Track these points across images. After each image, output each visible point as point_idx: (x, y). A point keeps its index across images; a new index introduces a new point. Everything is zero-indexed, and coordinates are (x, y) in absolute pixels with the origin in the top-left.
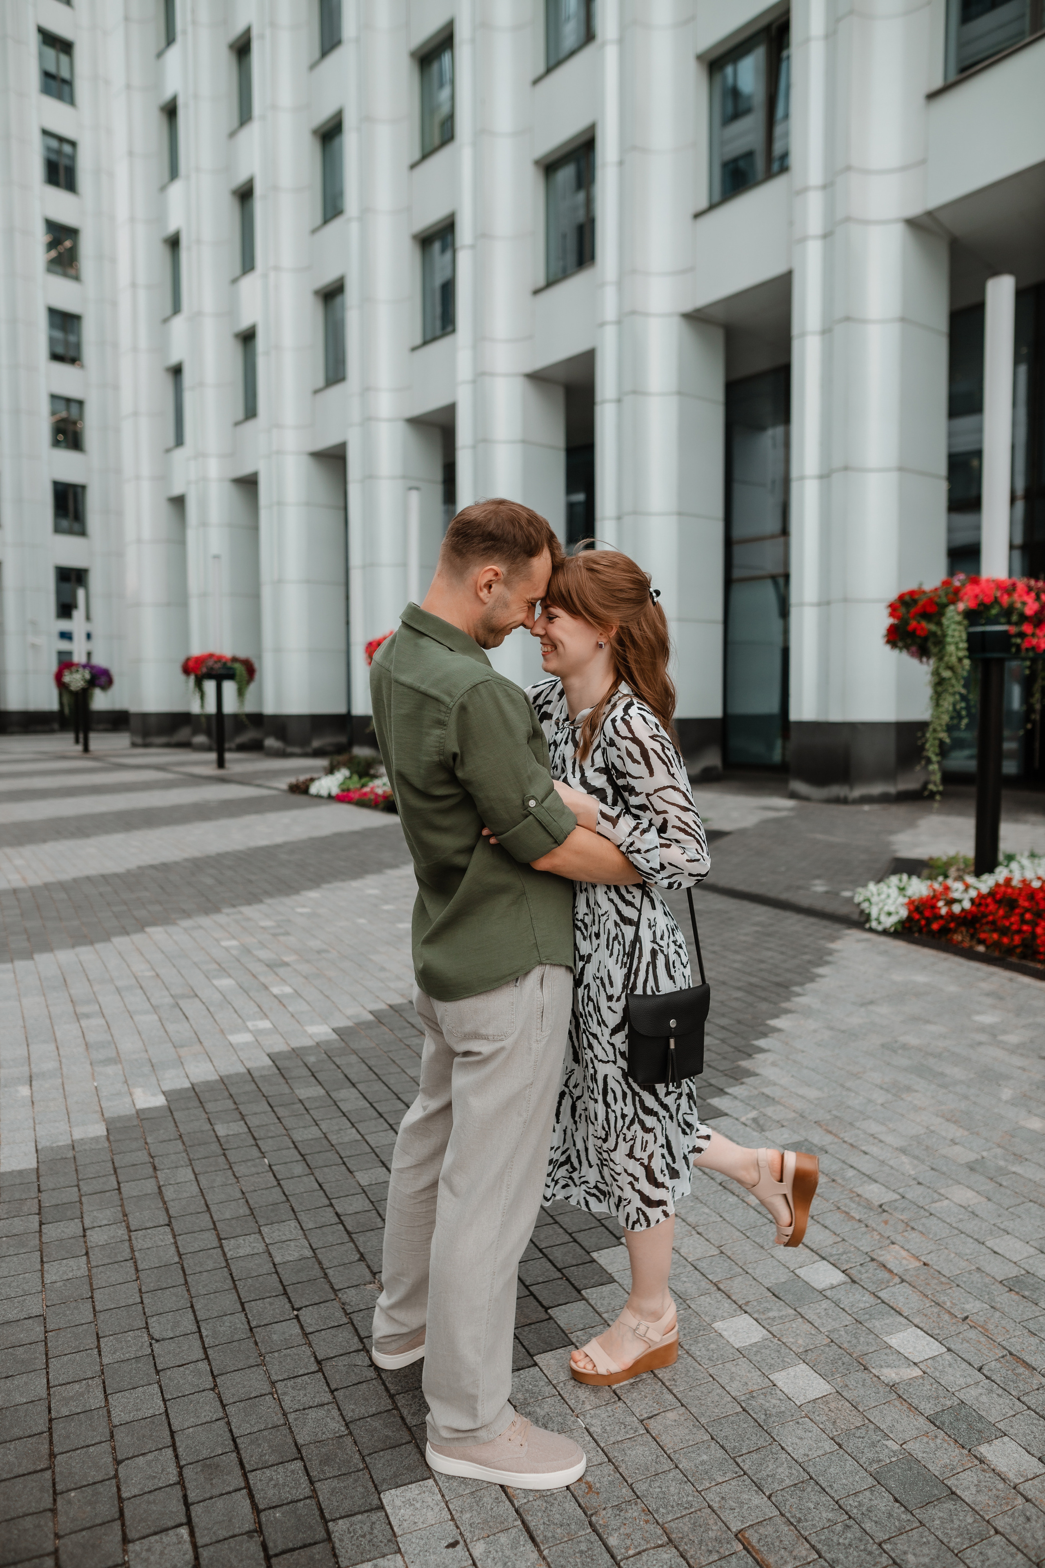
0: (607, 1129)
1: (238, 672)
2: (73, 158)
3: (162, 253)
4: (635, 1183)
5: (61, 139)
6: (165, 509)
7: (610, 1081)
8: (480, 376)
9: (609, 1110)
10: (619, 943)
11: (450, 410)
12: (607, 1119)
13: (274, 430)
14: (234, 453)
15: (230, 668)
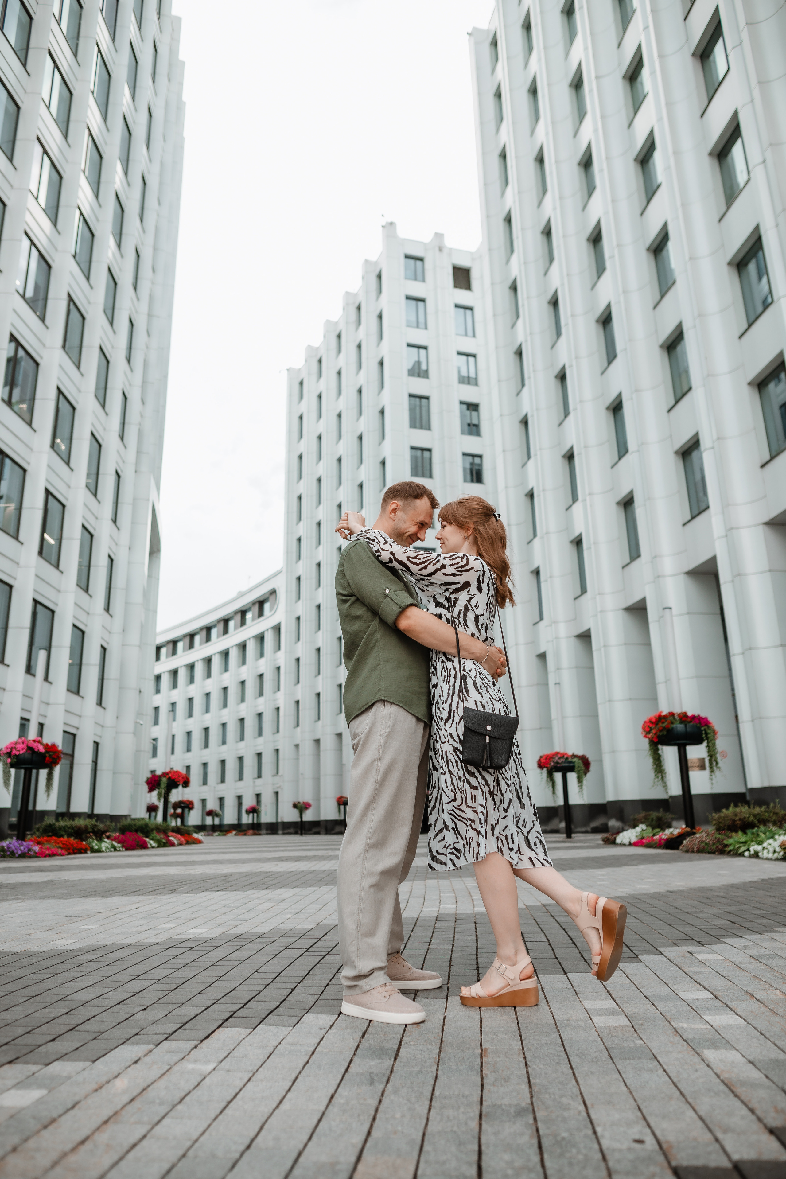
0: (454, 791)
1: (576, 765)
2: (481, 465)
3: (524, 501)
4: (472, 824)
5: (473, 456)
6: (535, 661)
7: (448, 754)
8: (730, 530)
9: (452, 776)
10: (445, 671)
11: (713, 560)
12: (453, 783)
13: (598, 597)
14: (576, 618)
15: (571, 762)
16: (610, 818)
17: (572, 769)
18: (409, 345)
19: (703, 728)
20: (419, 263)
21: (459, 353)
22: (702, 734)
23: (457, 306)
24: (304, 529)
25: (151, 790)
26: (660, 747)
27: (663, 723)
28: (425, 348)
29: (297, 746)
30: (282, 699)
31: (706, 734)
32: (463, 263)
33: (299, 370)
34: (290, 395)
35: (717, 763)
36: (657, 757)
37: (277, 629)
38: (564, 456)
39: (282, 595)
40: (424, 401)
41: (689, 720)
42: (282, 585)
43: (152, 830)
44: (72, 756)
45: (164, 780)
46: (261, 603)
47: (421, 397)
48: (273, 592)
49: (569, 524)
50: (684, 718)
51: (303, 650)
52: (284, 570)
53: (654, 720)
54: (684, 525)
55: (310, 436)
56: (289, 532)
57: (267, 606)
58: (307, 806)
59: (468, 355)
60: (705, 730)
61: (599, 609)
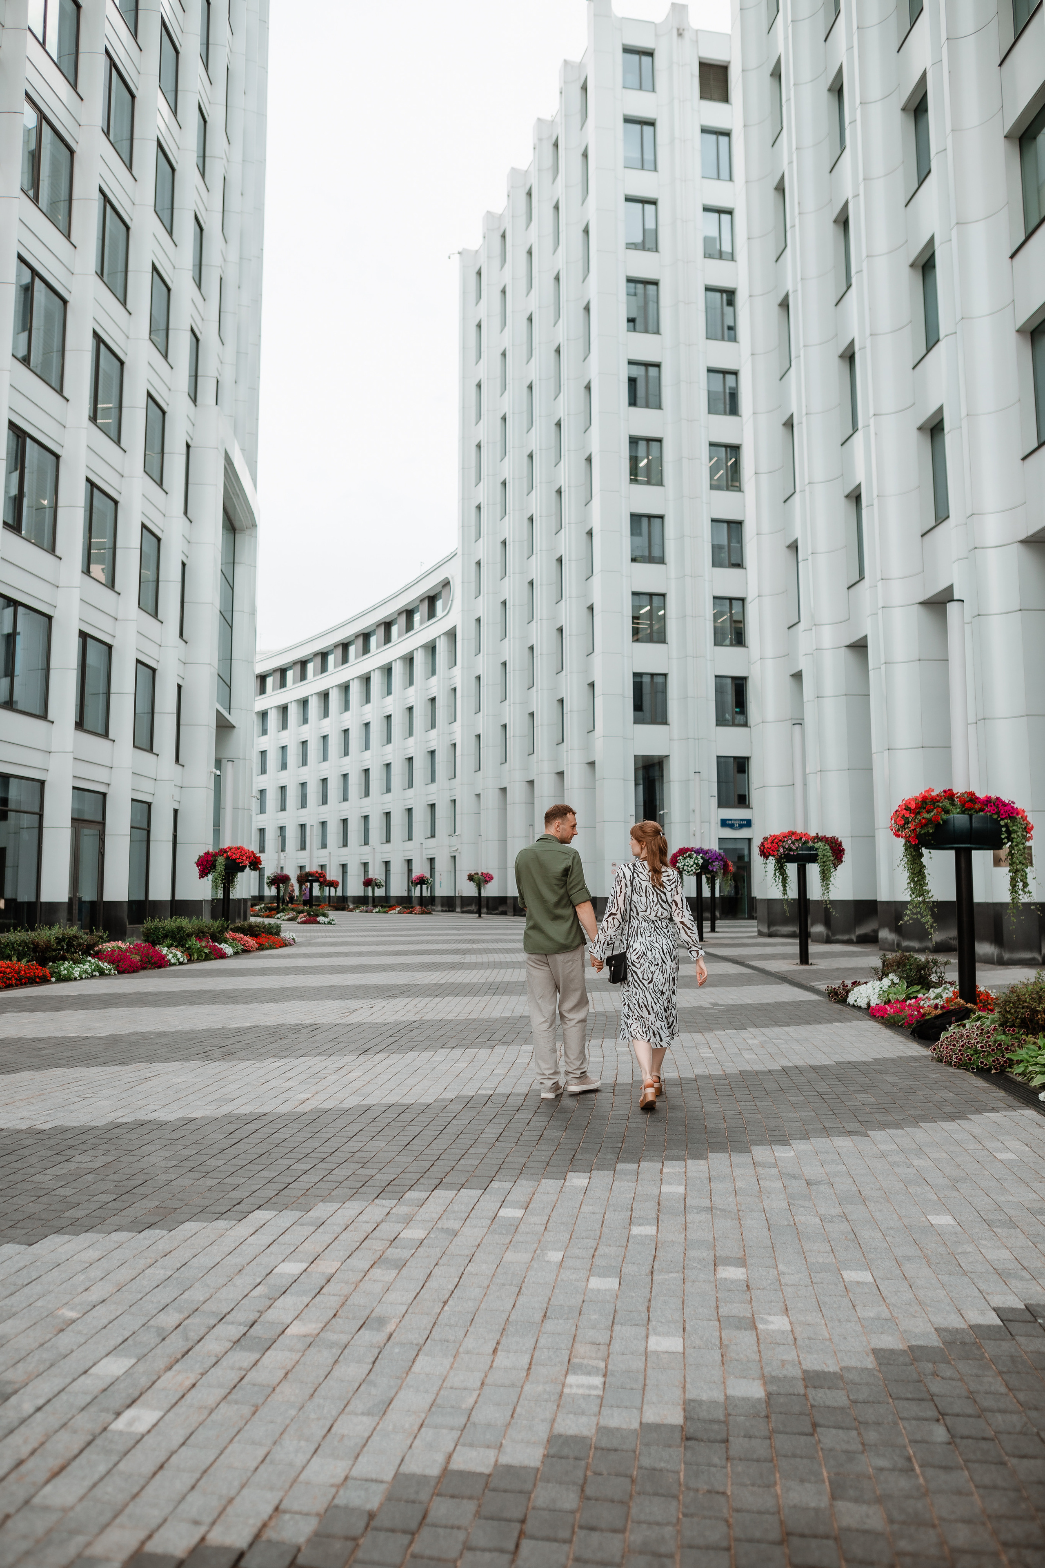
1: (821, 852)
2: (736, 386)
3: (781, 435)
5: (724, 372)
13: (880, 584)
14: (849, 618)
15: (811, 848)
16: (882, 926)
17: (813, 859)
18: (628, 199)
19: (1002, 823)
20: (646, 60)
21: (706, 209)
22: (1001, 833)
23: (705, 130)
24: (485, 493)
25: (203, 874)
26: (924, 851)
27: (928, 812)
28: (654, 202)
29: (478, 795)
30: (459, 733)
31: (1009, 832)
32: (716, 55)
33: (477, 251)
34: (464, 292)
35: (1026, 885)
36: (917, 869)
37: (452, 634)
38: (841, 356)
39: (457, 588)
40: (651, 288)
41: (977, 806)
42: (455, 572)
43: (189, 935)
44: (103, 823)
45: (221, 860)
46: (432, 600)
47: (646, 283)
48: (446, 584)
49: (845, 466)
50: (970, 802)
51: (485, 665)
52: (460, 552)
53: (913, 806)
54: (1024, 459)
55: (490, 355)
56: (465, 498)
57: (439, 604)
58: (487, 878)
59: (720, 211)
60: (1006, 825)
61: (880, 605)
